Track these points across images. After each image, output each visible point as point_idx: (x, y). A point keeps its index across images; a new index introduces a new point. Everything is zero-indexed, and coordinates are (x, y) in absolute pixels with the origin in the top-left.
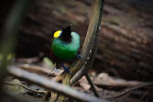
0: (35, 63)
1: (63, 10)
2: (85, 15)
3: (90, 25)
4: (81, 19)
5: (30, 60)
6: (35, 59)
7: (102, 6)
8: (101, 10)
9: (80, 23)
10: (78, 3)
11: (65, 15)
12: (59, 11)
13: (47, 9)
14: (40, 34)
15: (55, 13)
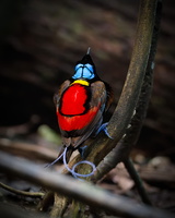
0: (23, 137)
1: (79, 28)
2: (123, 40)
3: (133, 59)
4: (115, 47)
5: (11, 131)
6: (22, 129)
7: (157, 22)
8: (156, 29)
9: (111, 55)
10: (109, 16)
11: (83, 39)
12: (70, 32)
13: (46, 27)
14: (32, 78)
15: (62, 35)
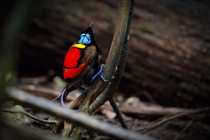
0: (43, 84)
1: (80, 13)
2: (109, 20)
3: (116, 33)
4: (104, 26)
5: (36, 80)
6: (43, 79)
7: (132, 9)
8: (130, 13)
9: (102, 31)
10: (100, 5)
11: (82, 20)
12: (74, 15)
13: (58, 12)
14: (50, 46)
15: (69, 17)
